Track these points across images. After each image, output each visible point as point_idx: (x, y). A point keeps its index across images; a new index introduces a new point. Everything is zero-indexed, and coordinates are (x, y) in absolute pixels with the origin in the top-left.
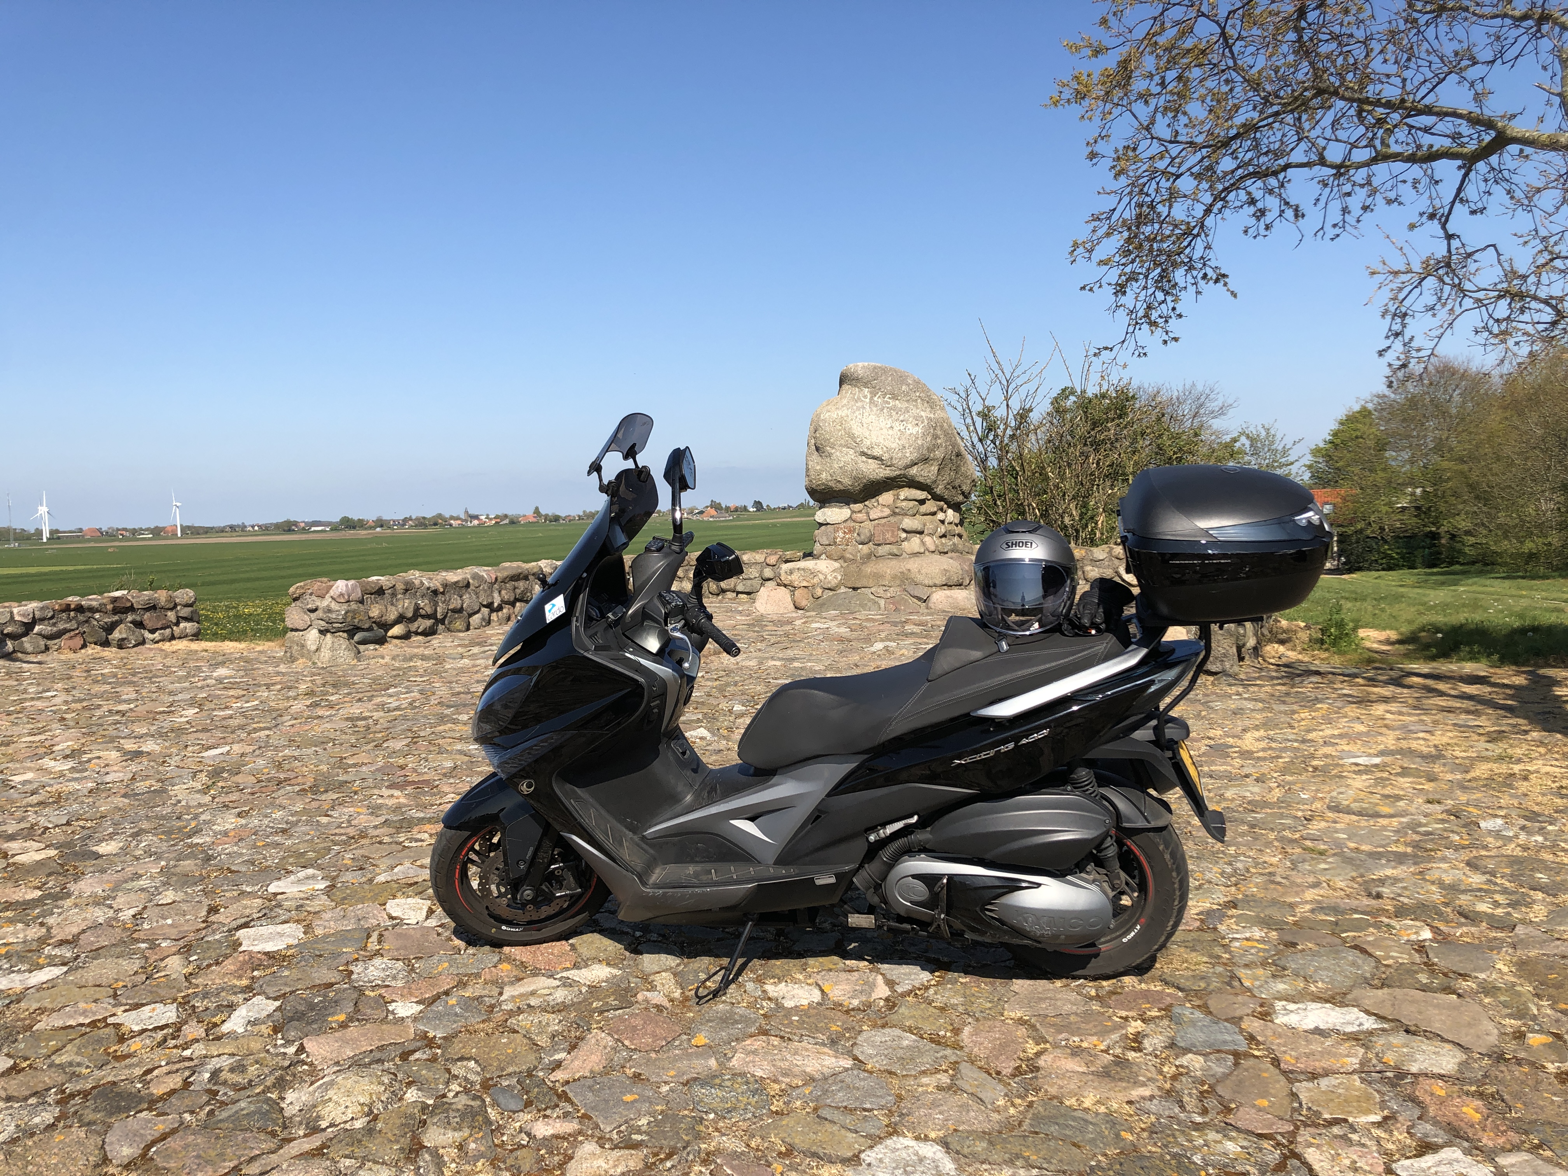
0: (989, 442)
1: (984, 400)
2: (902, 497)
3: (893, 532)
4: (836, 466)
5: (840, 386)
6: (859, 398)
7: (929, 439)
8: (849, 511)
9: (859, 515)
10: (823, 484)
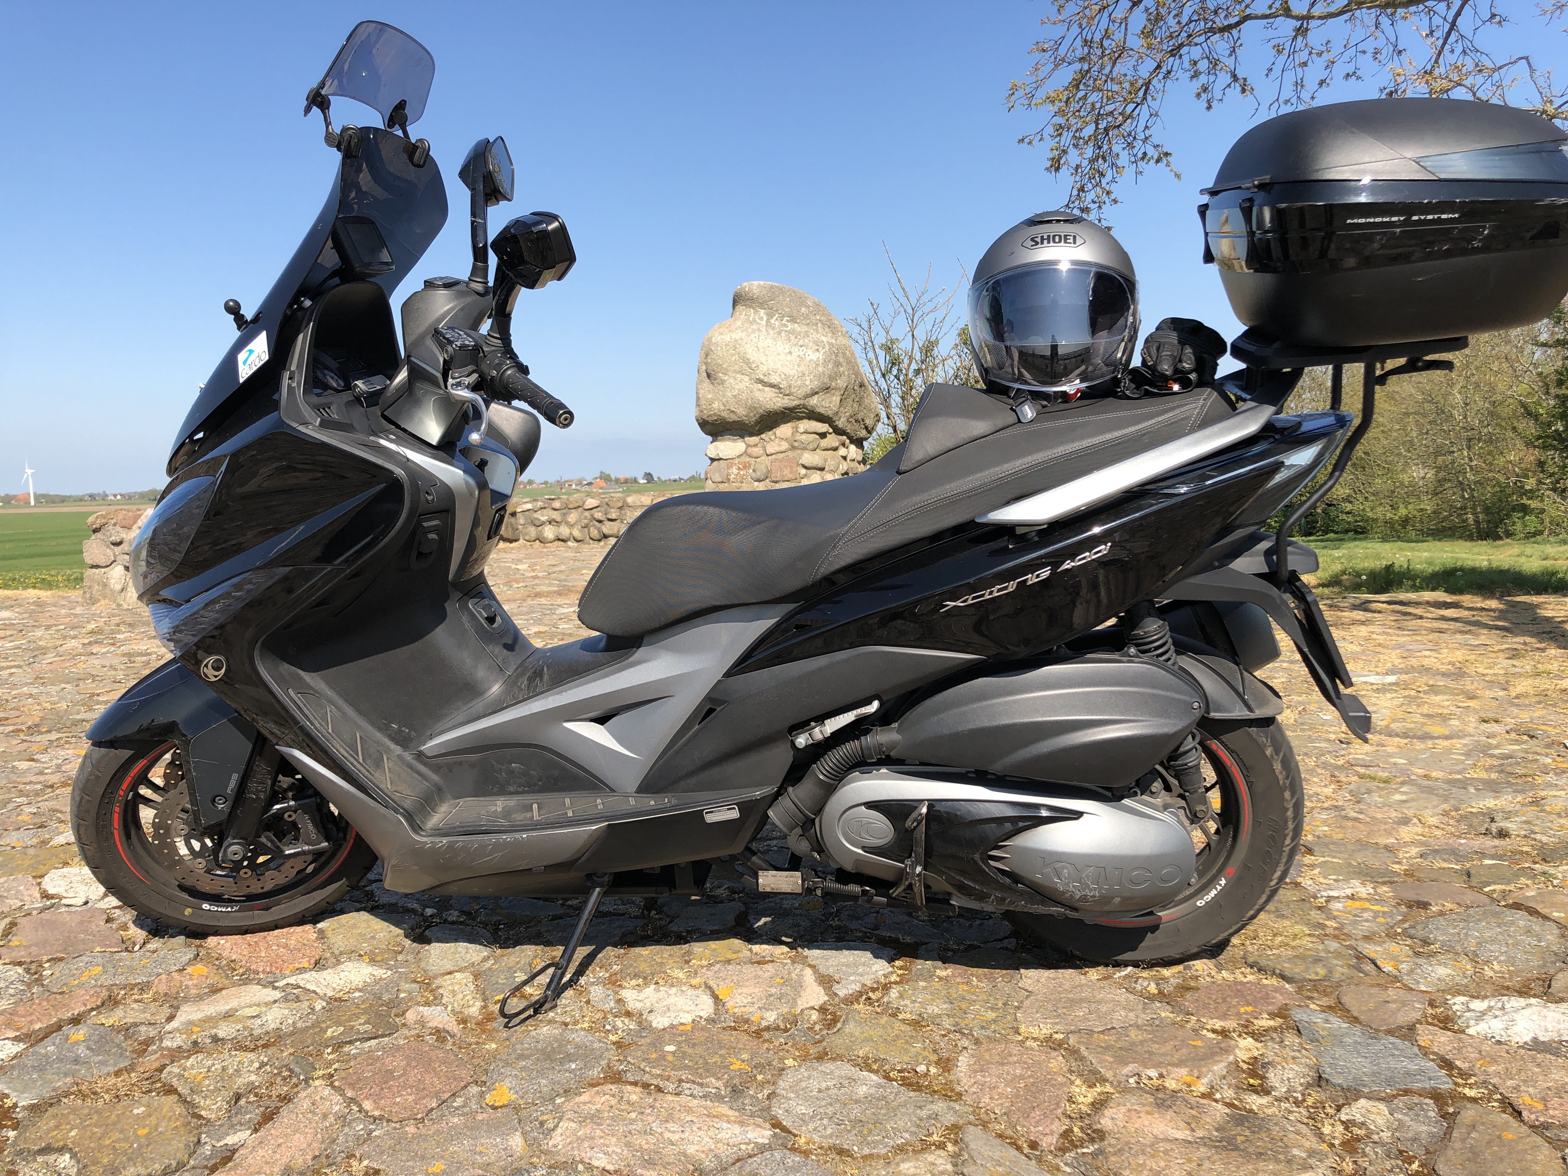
0: (892, 378)
1: (887, 333)
2: (801, 430)
3: (791, 468)
4: (729, 394)
5: (734, 308)
6: (754, 320)
7: (830, 366)
8: (744, 446)
9: (756, 449)
10: (715, 414)
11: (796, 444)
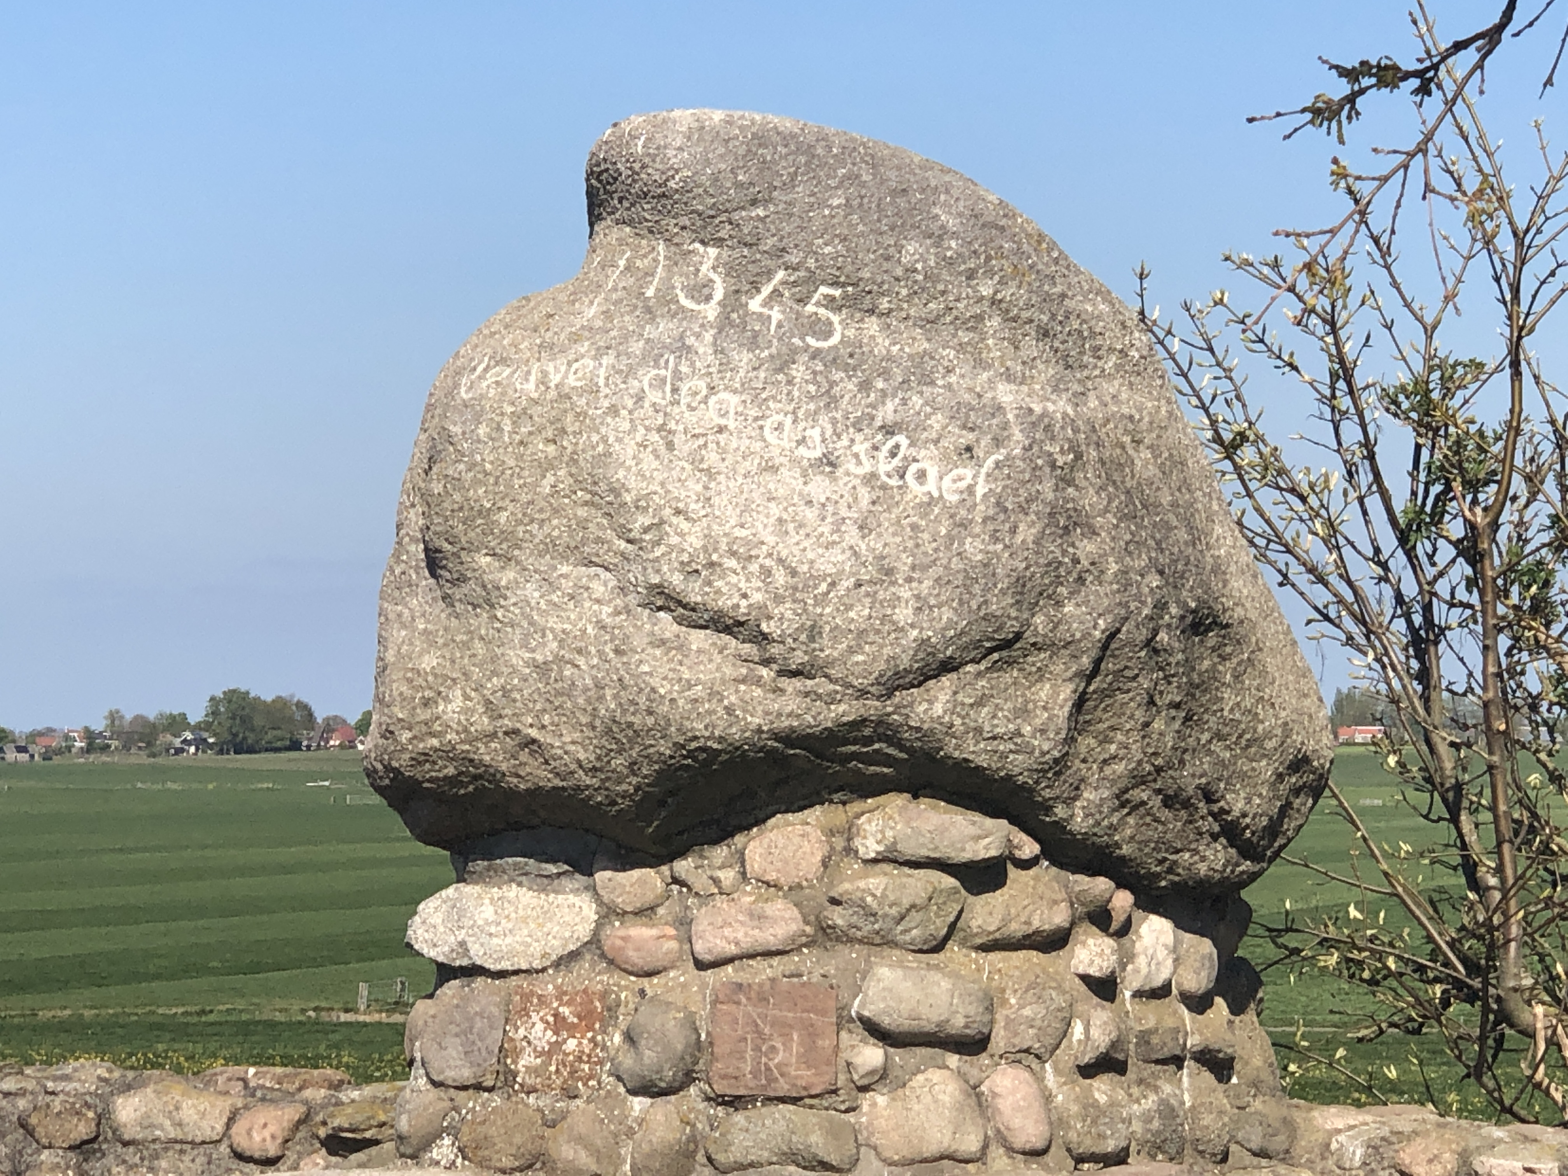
2: (870, 847)
3: (811, 1034)
5: (591, 225)
6: (666, 298)
8: (589, 911)
9: (640, 932)
11: (838, 917)
